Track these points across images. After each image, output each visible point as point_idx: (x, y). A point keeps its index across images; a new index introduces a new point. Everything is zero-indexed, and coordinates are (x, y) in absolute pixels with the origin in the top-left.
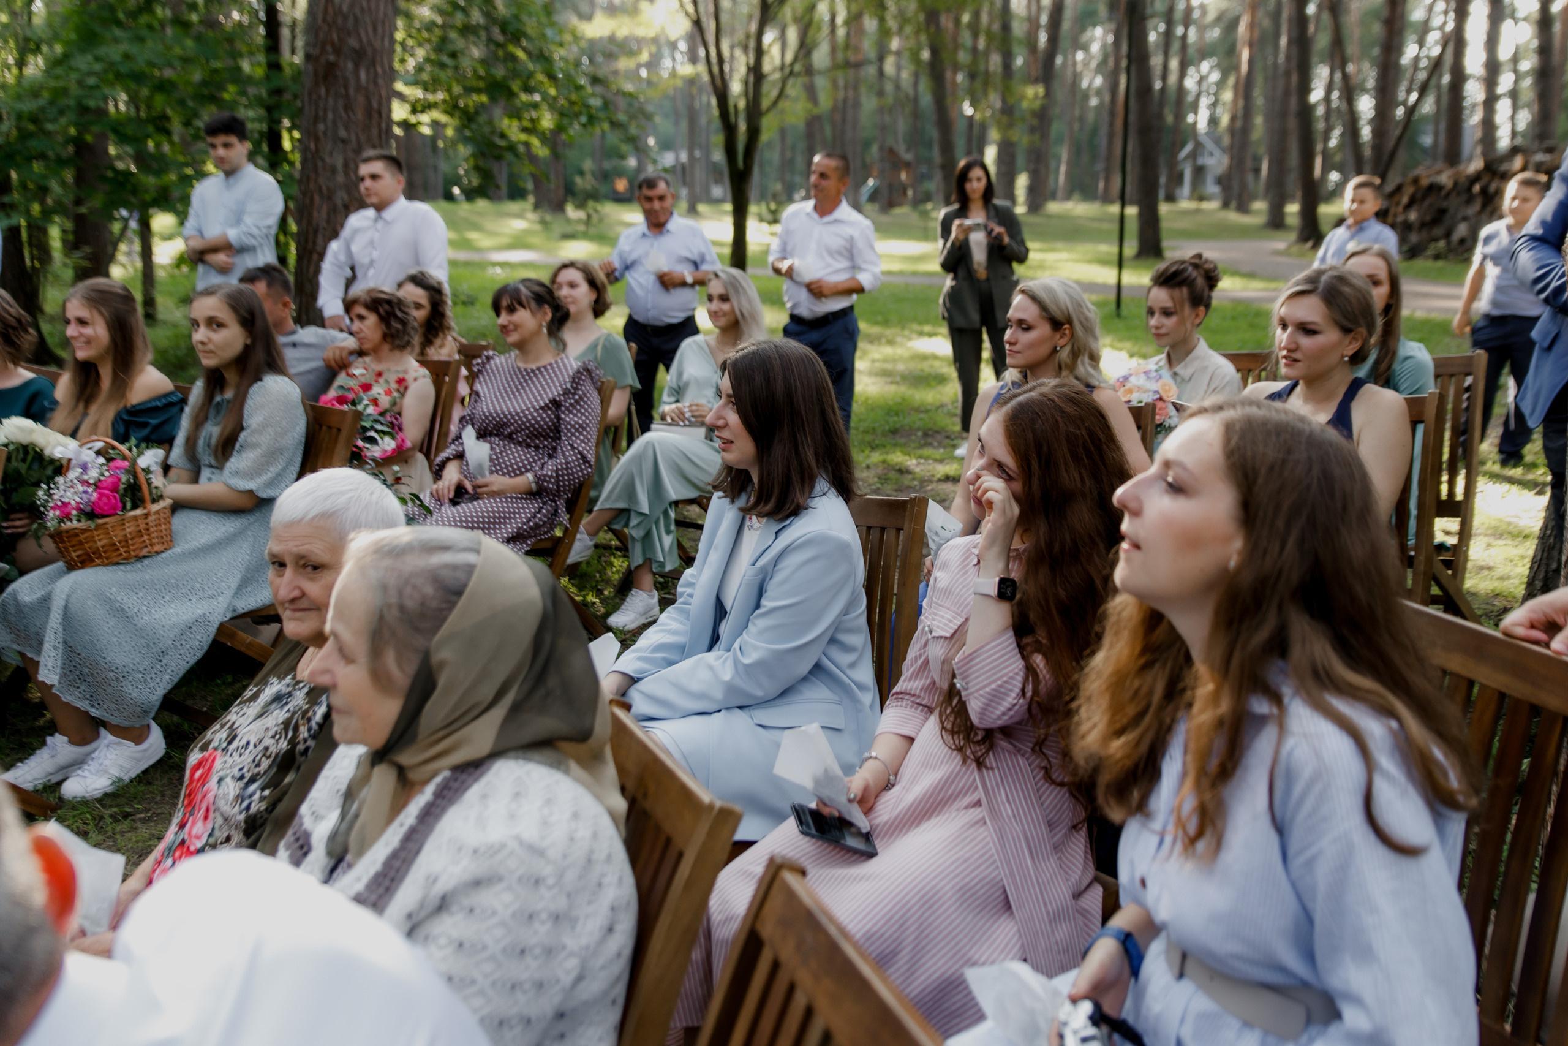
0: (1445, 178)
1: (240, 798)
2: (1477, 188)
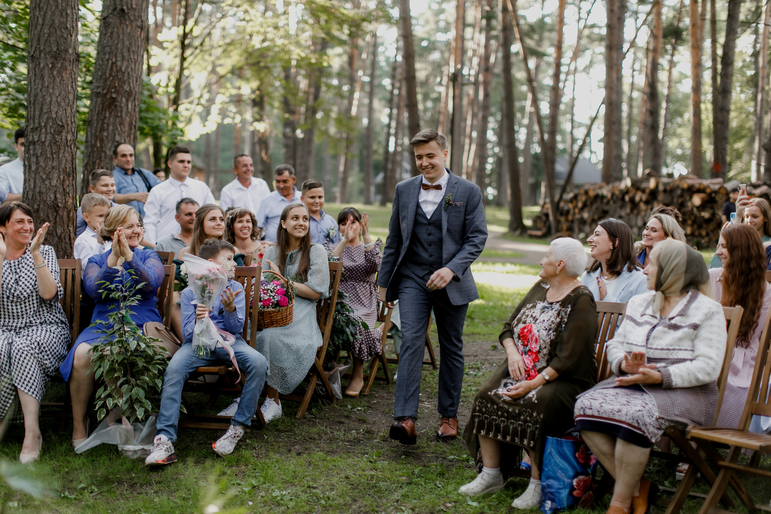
0: (606, 191)
1: (548, 335)
2: (627, 198)
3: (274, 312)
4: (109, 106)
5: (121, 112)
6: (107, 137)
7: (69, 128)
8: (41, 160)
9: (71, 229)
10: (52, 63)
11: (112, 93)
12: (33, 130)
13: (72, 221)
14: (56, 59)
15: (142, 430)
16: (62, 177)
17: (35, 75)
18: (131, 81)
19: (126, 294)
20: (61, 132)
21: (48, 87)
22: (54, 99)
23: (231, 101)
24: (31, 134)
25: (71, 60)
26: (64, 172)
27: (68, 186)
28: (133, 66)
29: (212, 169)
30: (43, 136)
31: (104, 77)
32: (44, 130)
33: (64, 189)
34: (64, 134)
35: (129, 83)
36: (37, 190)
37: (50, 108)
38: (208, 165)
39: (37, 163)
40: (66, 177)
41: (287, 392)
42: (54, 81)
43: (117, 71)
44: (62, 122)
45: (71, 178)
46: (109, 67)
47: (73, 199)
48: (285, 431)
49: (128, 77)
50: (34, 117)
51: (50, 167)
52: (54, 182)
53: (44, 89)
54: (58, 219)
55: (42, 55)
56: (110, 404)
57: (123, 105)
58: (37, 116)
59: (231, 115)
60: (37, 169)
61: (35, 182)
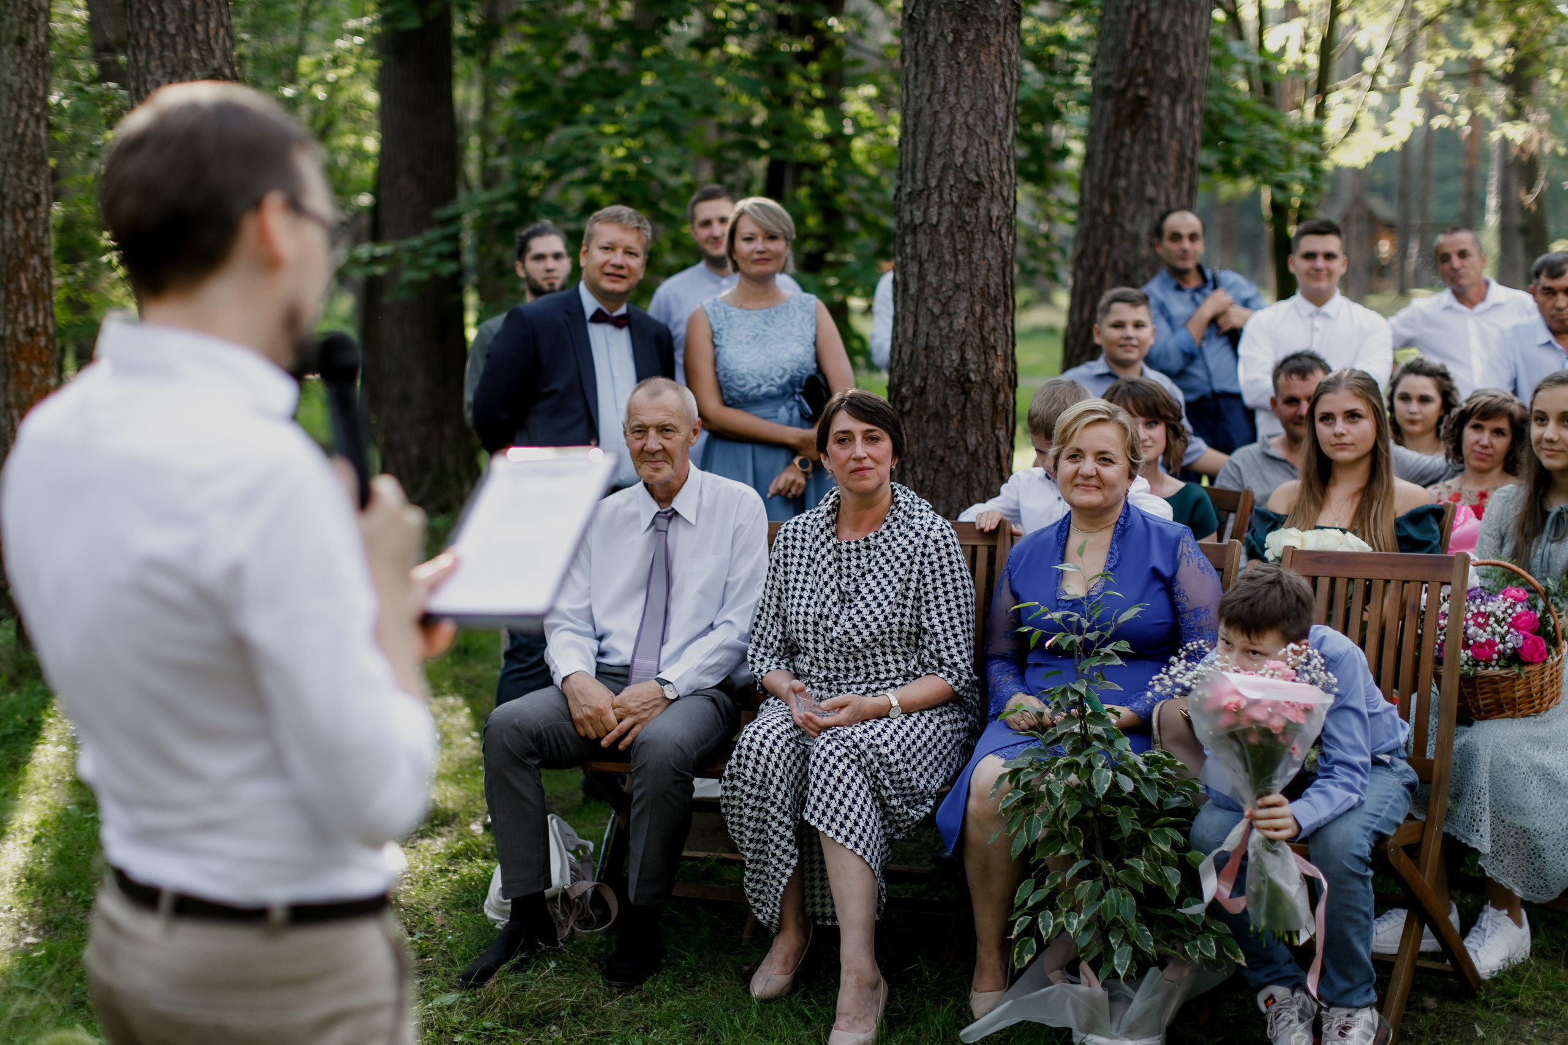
3: (1504, 679)
4: (1132, 117)
5: (1159, 129)
6: (1126, 191)
7: (996, 187)
8: (931, 268)
9: (1001, 433)
10: (955, 31)
11: (1138, 86)
12: (913, 197)
13: (1003, 415)
14: (965, 20)
15: (1130, 1001)
16: (978, 308)
17: (917, 64)
18: (1182, 55)
19: (1092, 636)
20: (976, 200)
21: (945, 91)
22: (960, 119)
23: (1449, 77)
24: (908, 207)
25: (1001, 19)
26: (982, 295)
27: (994, 329)
28: (1187, 20)
29: (1416, 221)
30: (934, 211)
31: (1119, 49)
32: (935, 197)
33: (983, 339)
34: (982, 203)
35: (1178, 60)
36: (921, 342)
37: (950, 141)
38: (1406, 215)
39: (921, 277)
40: (988, 309)
41: (1543, 898)
42: (959, 76)
43: (1151, 34)
44: (978, 175)
45: (1000, 311)
46: (1132, 27)
47: (1006, 360)
48: (1537, 1013)
49: (1177, 47)
50: (914, 165)
51: (951, 285)
52: (960, 322)
53: (935, 96)
54: (968, 410)
55: (933, 13)
56: (1046, 928)
57: (1163, 113)
58: (920, 163)
59: (1449, 108)
60: (921, 290)
61: (916, 323)
